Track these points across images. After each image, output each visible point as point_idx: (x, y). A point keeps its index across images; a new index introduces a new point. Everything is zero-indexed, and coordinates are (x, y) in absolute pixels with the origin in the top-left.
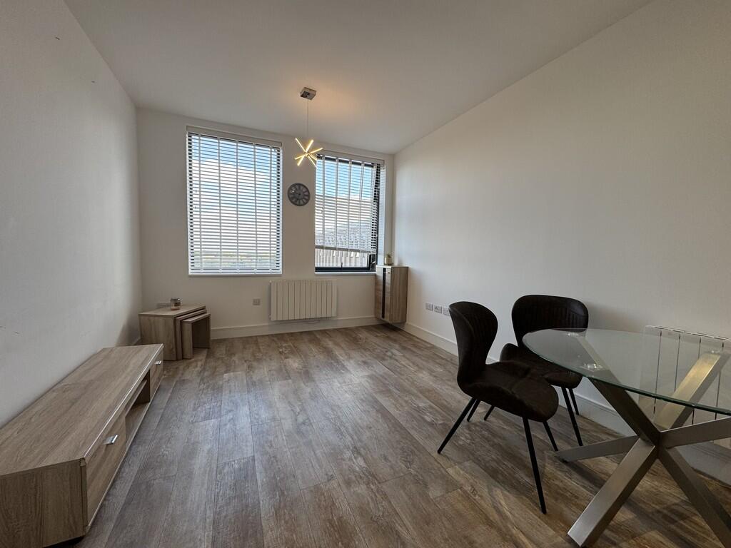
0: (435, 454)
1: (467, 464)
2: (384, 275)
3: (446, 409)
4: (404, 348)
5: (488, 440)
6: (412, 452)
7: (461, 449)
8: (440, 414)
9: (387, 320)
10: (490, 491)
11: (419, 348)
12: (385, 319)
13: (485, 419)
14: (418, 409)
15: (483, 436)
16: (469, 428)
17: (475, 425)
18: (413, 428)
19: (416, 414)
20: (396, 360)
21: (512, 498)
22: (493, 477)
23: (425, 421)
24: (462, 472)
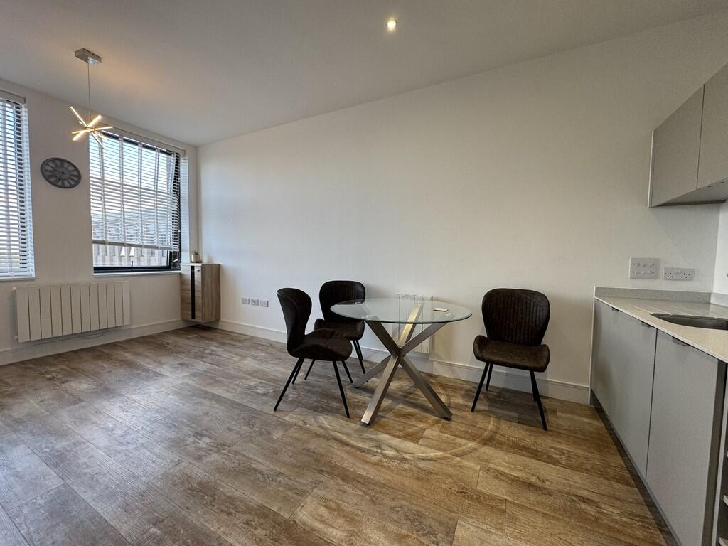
0: (272, 412)
1: (297, 410)
2: (193, 274)
3: (274, 380)
4: (223, 344)
5: (309, 391)
6: (252, 417)
7: (292, 402)
8: (270, 385)
9: (199, 319)
10: (315, 419)
11: (238, 341)
12: (196, 320)
13: (305, 379)
14: (250, 387)
15: (305, 390)
16: (294, 388)
17: (299, 385)
18: (249, 402)
19: (249, 392)
20: (217, 355)
21: (329, 417)
22: (316, 411)
23: (258, 393)
24: (294, 416)
